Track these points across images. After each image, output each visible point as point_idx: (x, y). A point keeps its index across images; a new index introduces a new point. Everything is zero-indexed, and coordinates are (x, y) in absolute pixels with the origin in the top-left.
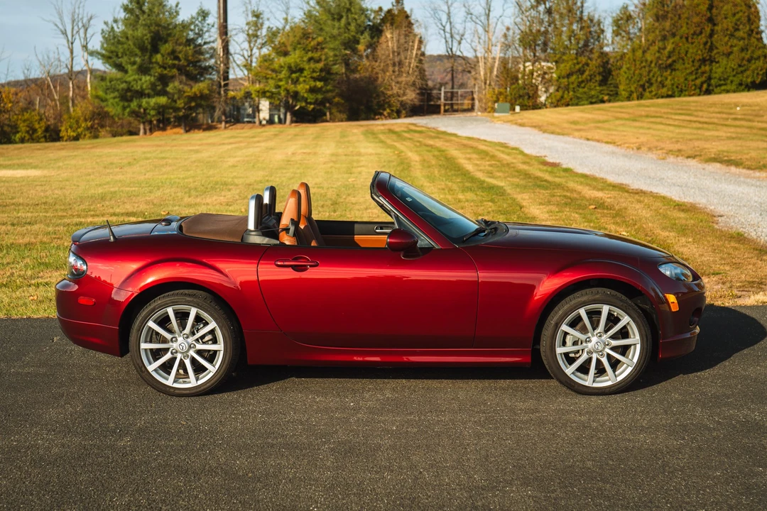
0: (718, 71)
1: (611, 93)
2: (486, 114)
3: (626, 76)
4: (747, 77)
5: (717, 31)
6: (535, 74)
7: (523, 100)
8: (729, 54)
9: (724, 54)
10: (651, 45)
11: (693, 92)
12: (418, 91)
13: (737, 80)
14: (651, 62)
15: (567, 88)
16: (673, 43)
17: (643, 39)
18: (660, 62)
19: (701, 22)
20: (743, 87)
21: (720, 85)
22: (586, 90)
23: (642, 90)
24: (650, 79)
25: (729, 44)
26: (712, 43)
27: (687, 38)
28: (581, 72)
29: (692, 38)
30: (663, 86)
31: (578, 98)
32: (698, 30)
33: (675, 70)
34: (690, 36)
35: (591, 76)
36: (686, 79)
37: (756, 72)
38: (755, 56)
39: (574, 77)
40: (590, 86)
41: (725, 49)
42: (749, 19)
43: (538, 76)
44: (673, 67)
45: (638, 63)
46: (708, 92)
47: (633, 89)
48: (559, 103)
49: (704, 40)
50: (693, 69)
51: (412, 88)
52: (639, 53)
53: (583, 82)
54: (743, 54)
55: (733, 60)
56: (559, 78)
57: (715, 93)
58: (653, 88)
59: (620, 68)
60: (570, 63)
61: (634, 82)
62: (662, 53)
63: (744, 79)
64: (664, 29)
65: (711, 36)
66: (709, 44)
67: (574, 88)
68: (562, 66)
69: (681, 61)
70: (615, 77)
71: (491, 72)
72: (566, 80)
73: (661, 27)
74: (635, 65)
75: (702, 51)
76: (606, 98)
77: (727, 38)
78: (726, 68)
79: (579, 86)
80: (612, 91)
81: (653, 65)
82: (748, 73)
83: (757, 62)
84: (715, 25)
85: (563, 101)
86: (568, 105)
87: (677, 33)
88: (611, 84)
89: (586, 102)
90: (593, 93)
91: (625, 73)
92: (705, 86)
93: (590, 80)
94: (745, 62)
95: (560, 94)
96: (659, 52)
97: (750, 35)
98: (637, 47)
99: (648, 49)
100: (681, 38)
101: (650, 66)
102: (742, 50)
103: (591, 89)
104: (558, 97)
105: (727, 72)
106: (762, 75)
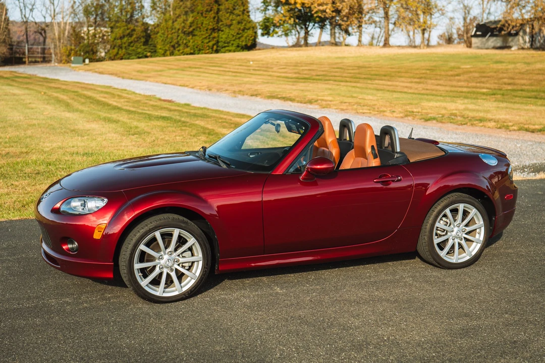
0: (223, 36)
1: (152, 51)
2: (61, 65)
3: (162, 39)
4: (242, 42)
5: (221, 9)
6: (97, 36)
7: (89, 54)
8: (230, 26)
9: (226, 25)
10: (178, 17)
11: (208, 51)
12: (8, 47)
13: (236, 43)
14: (179, 29)
15: (120, 47)
16: (193, 17)
17: (172, 13)
18: (185, 30)
19: (211, 3)
20: (239, 49)
21: (225, 47)
22: (133, 48)
23: (173, 49)
24: (178, 42)
25: (230, 18)
26: (218, 18)
27: (202, 14)
28: (130, 35)
29: (206, 14)
30: (187, 47)
31: (129, 54)
32: (209, 8)
33: (195, 35)
34: (204, 12)
35: (137, 38)
36: (202, 42)
37: (248, 38)
38: (247, 27)
39: (126, 39)
40: (137, 45)
41: (228, 22)
42: (242, 3)
43: (99, 37)
44: (194, 33)
45: (170, 30)
46: (217, 51)
47: (167, 48)
48: (116, 57)
49: (213, 15)
50: (207, 35)
51: (3, 45)
52: (170, 22)
53: (131, 42)
54: (239, 26)
55: (233, 30)
56: (115, 39)
57: (222, 52)
58: (181, 48)
59: (158, 32)
60: (122, 29)
61: (168, 44)
62: (185, 24)
63: (240, 43)
64: (186, 7)
65: (217, 13)
66: (216, 18)
67: (126, 47)
68: (116, 30)
69: (198, 29)
70: (154, 40)
71: (64, 34)
72: (119, 41)
73: (184, 5)
74: (168, 31)
75: (212, 23)
76: (149, 54)
77: (228, 15)
78: (228, 35)
79: (129, 45)
80: (152, 49)
81: (180, 31)
82: (243, 39)
83: (248, 31)
84: (219, 5)
85: (118, 56)
86: (122, 59)
87: (195, 10)
88: (151, 44)
89: (135, 57)
90: (139, 50)
91: (161, 36)
92: (215, 47)
93: (138, 41)
94: (241, 32)
95: (116, 50)
96: (183, 22)
97: (243, 13)
98: (168, 18)
99: (176, 21)
100: (198, 13)
101: (178, 32)
102: (239, 23)
103: (138, 48)
104: (115, 53)
105: (229, 38)
106: (252, 40)
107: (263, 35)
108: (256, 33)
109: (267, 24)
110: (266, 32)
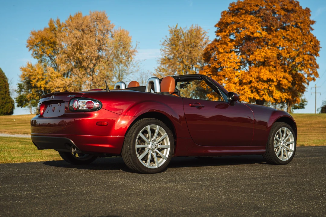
4: (5, 110)
20: (3, 114)
37: (8, 108)
38: (8, 102)
42: (5, 87)
54: (3, 100)
63: (3, 111)
82: (5, 108)
83: (9, 104)
94: (4, 104)
97: (6, 93)
106: (11, 109)
107: (18, 106)
108: (13, 105)
109: (22, 99)
110: (21, 104)
